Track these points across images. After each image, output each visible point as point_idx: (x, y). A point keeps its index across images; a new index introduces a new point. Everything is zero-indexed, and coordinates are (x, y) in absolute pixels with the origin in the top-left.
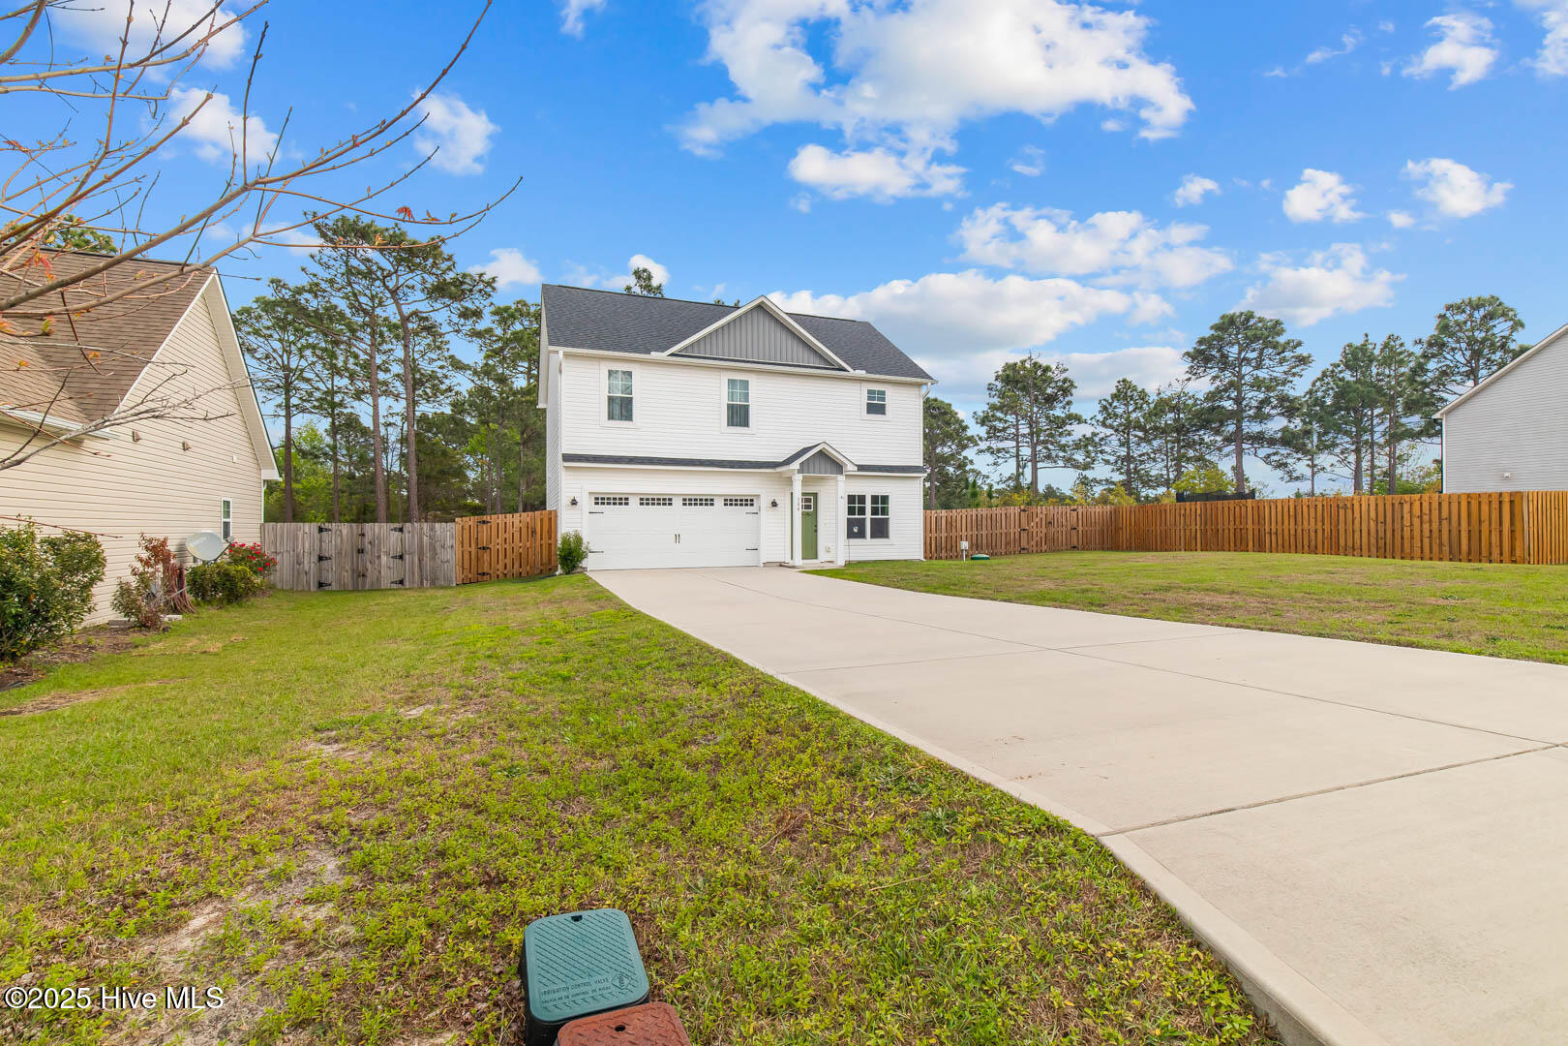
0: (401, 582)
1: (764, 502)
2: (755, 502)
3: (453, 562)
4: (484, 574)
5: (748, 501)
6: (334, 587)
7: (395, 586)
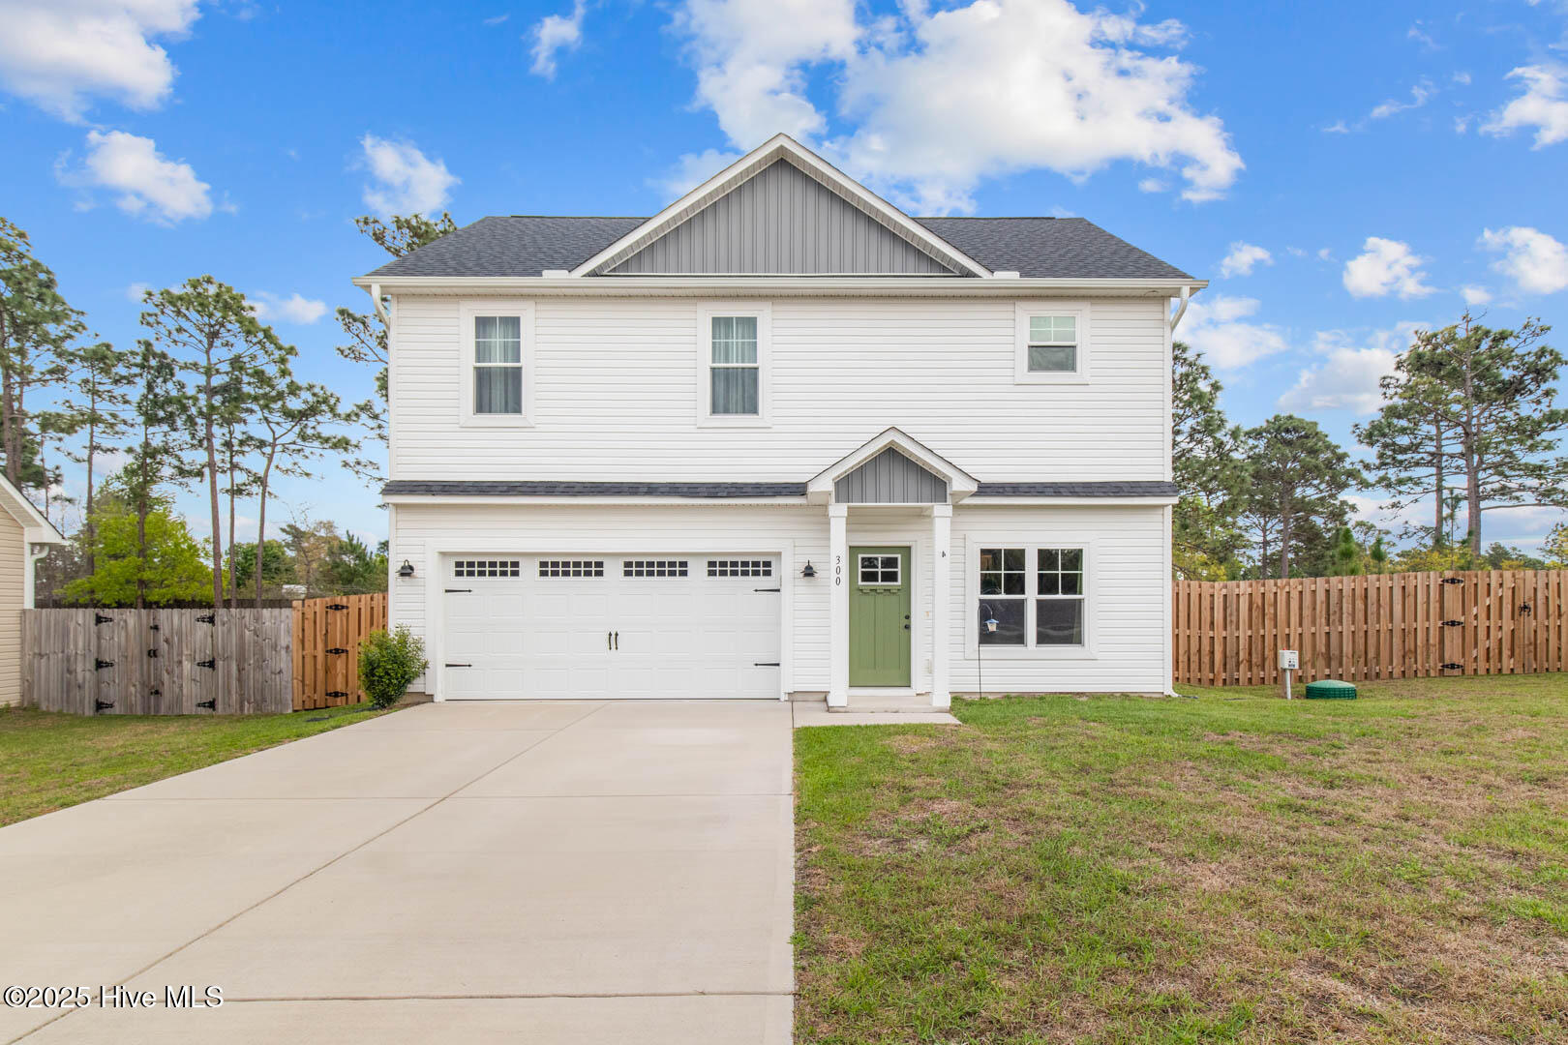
0: (212, 705)
1: (787, 569)
2: (773, 569)
3: (286, 676)
4: (336, 694)
5: (761, 567)
6: (117, 710)
7: (203, 711)
